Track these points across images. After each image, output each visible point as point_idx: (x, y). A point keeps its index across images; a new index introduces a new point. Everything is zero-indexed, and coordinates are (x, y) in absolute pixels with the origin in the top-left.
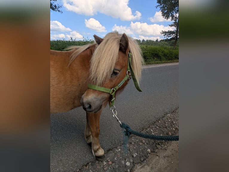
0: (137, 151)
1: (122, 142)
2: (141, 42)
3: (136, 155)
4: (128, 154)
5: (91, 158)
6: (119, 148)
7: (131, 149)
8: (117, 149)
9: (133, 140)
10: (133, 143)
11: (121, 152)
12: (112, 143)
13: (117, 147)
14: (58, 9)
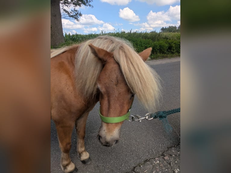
0: (179, 166)
1: (160, 153)
2: (177, 29)
3: (178, 171)
4: (169, 170)
5: (128, 168)
6: (158, 160)
7: (171, 163)
8: (155, 161)
9: (173, 151)
10: (173, 155)
11: (160, 165)
12: (149, 152)
13: (155, 159)
14: (89, 4)
